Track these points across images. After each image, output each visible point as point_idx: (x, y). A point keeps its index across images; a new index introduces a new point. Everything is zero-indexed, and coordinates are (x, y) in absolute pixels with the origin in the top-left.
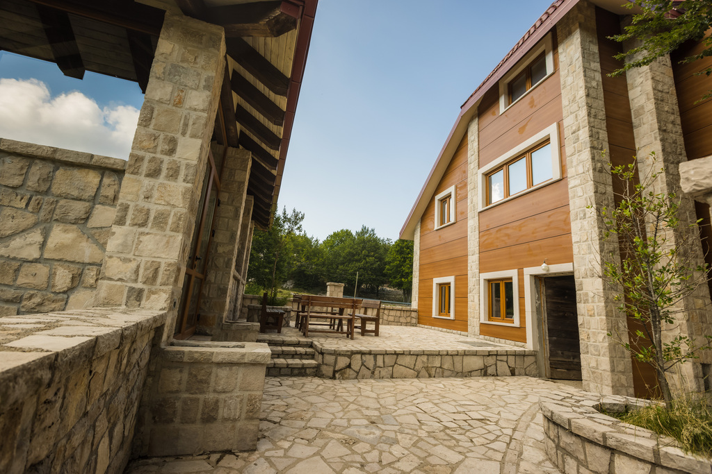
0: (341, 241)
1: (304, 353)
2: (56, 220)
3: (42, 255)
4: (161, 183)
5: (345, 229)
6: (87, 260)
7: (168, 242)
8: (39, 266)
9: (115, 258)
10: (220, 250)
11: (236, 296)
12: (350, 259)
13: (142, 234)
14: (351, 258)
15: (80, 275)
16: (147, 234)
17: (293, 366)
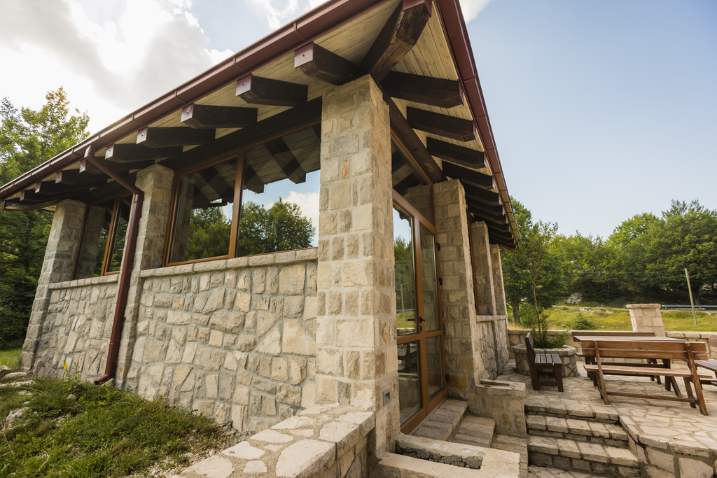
0: (640, 230)
1: (608, 436)
2: (285, 316)
3: (281, 350)
4: (345, 263)
5: (640, 214)
6: (308, 354)
7: (361, 328)
8: (281, 359)
9: (323, 351)
10: (453, 298)
11: (495, 339)
12: (664, 253)
13: (339, 322)
14: (665, 250)
15: (306, 367)
16: (343, 321)
17: (591, 459)
